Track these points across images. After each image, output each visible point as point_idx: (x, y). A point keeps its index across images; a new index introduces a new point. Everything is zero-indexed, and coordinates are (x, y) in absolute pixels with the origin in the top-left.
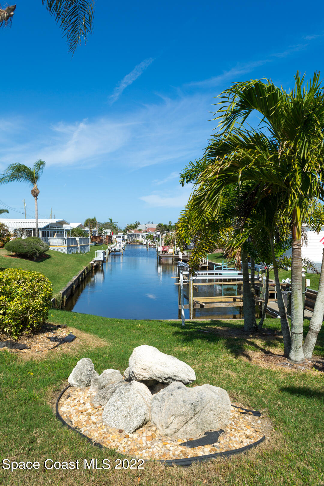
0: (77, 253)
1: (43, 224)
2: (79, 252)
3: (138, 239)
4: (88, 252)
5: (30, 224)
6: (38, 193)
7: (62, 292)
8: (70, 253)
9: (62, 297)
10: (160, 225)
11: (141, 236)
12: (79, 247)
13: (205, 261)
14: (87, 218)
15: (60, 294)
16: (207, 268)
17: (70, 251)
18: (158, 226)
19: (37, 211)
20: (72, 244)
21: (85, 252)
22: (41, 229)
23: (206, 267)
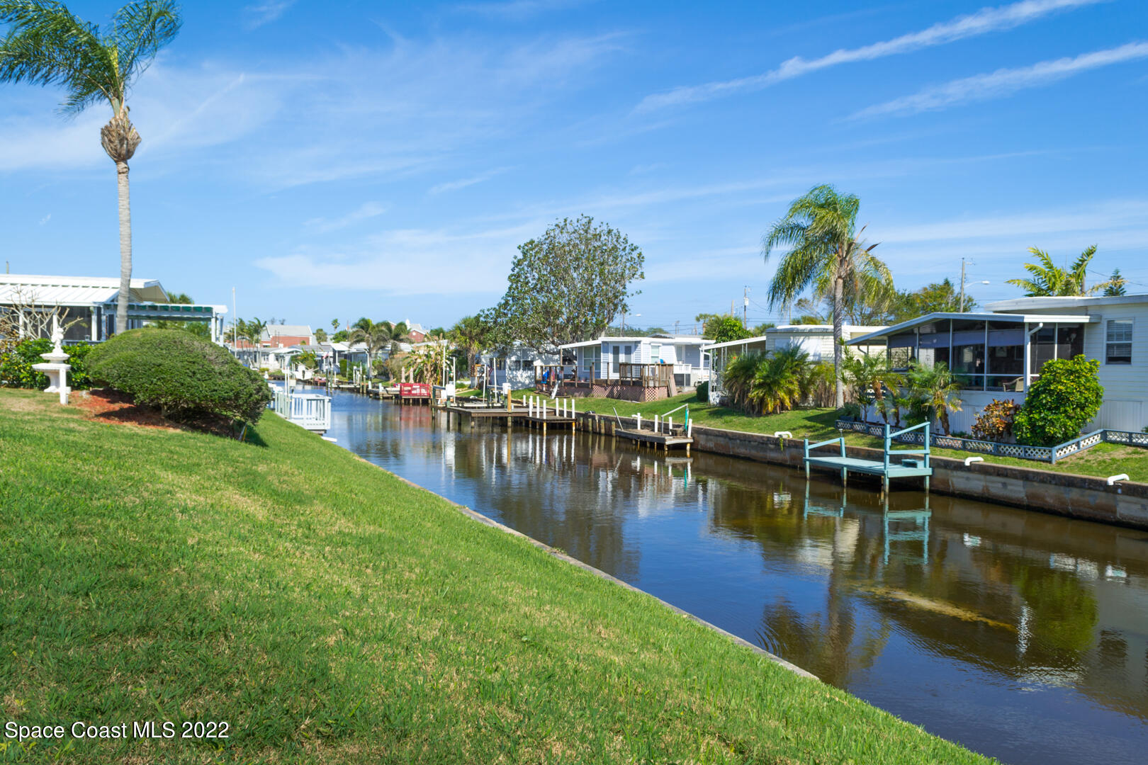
10: (364, 325)
11: (272, 357)
16: (688, 447)
23: (685, 445)
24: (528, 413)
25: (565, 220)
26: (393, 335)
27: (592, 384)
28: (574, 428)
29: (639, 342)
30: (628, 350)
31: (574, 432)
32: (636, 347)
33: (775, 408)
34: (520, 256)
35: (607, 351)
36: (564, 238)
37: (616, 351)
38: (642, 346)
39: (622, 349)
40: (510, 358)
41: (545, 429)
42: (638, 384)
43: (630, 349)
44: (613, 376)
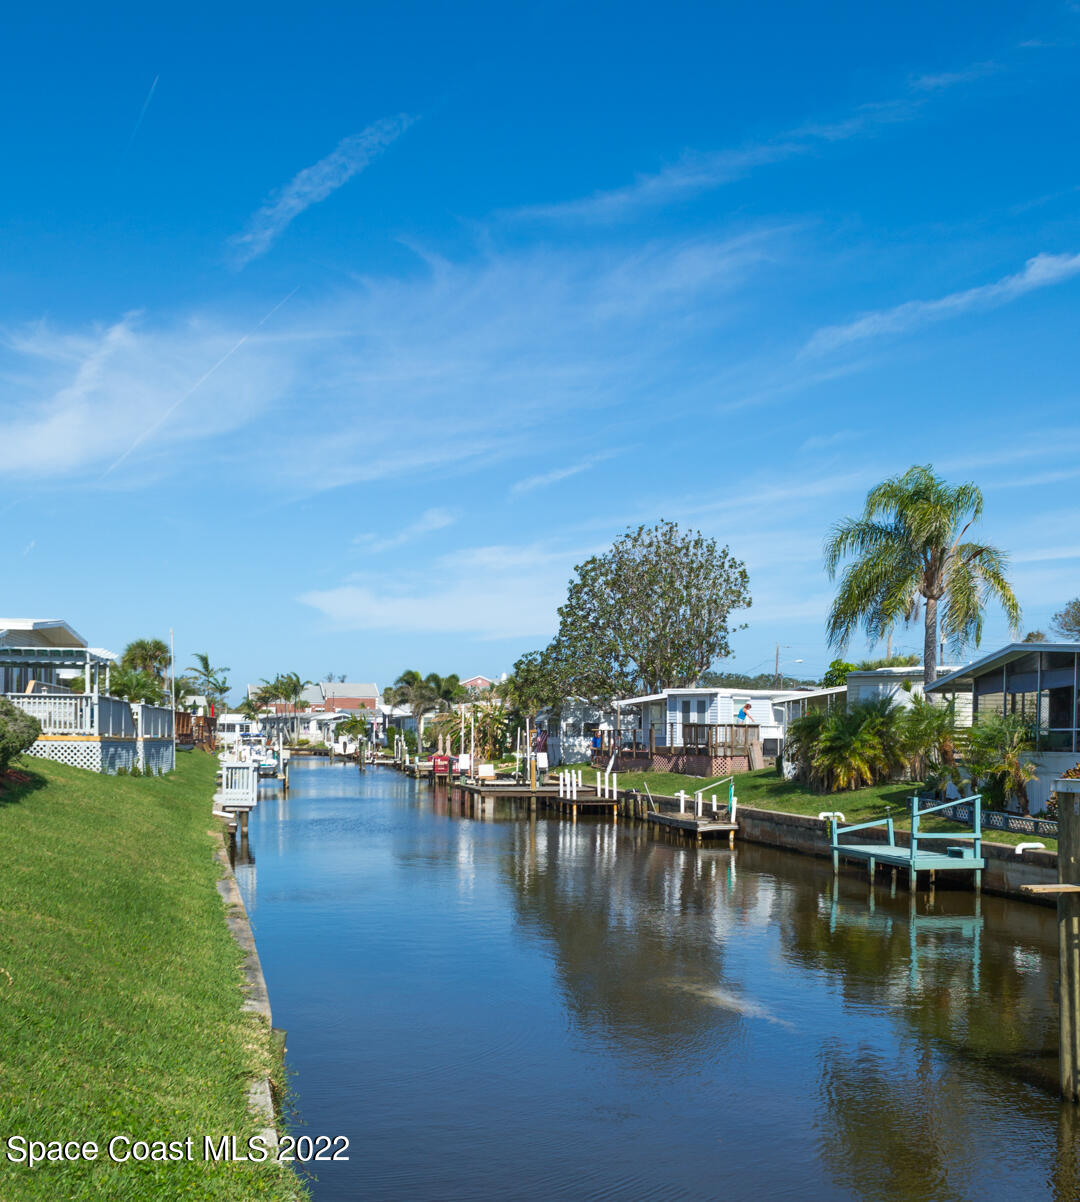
0: (135, 773)
2: (140, 766)
4: (171, 772)
8: (112, 772)
10: (410, 679)
11: (313, 725)
12: (140, 746)
16: (732, 835)
17: (112, 765)
18: (401, 680)
20: (118, 729)
21: (160, 772)
23: (727, 832)
24: (558, 792)
25: (641, 529)
26: (441, 691)
27: (652, 754)
28: (615, 813)
29: (716, 695)
30: (702, 708)
31: (615, 818)
32: (712, 701)
33: (849, 783)
34: (578, 580)
35: (673, 709)
36: (638, 554)
37: (686, 710)
38: (718, 699)
39: (694, 704)
40: (566, 720)
41: (575, 813)
42: (704, 753)
43: (703, 704)
44: (679, 742)
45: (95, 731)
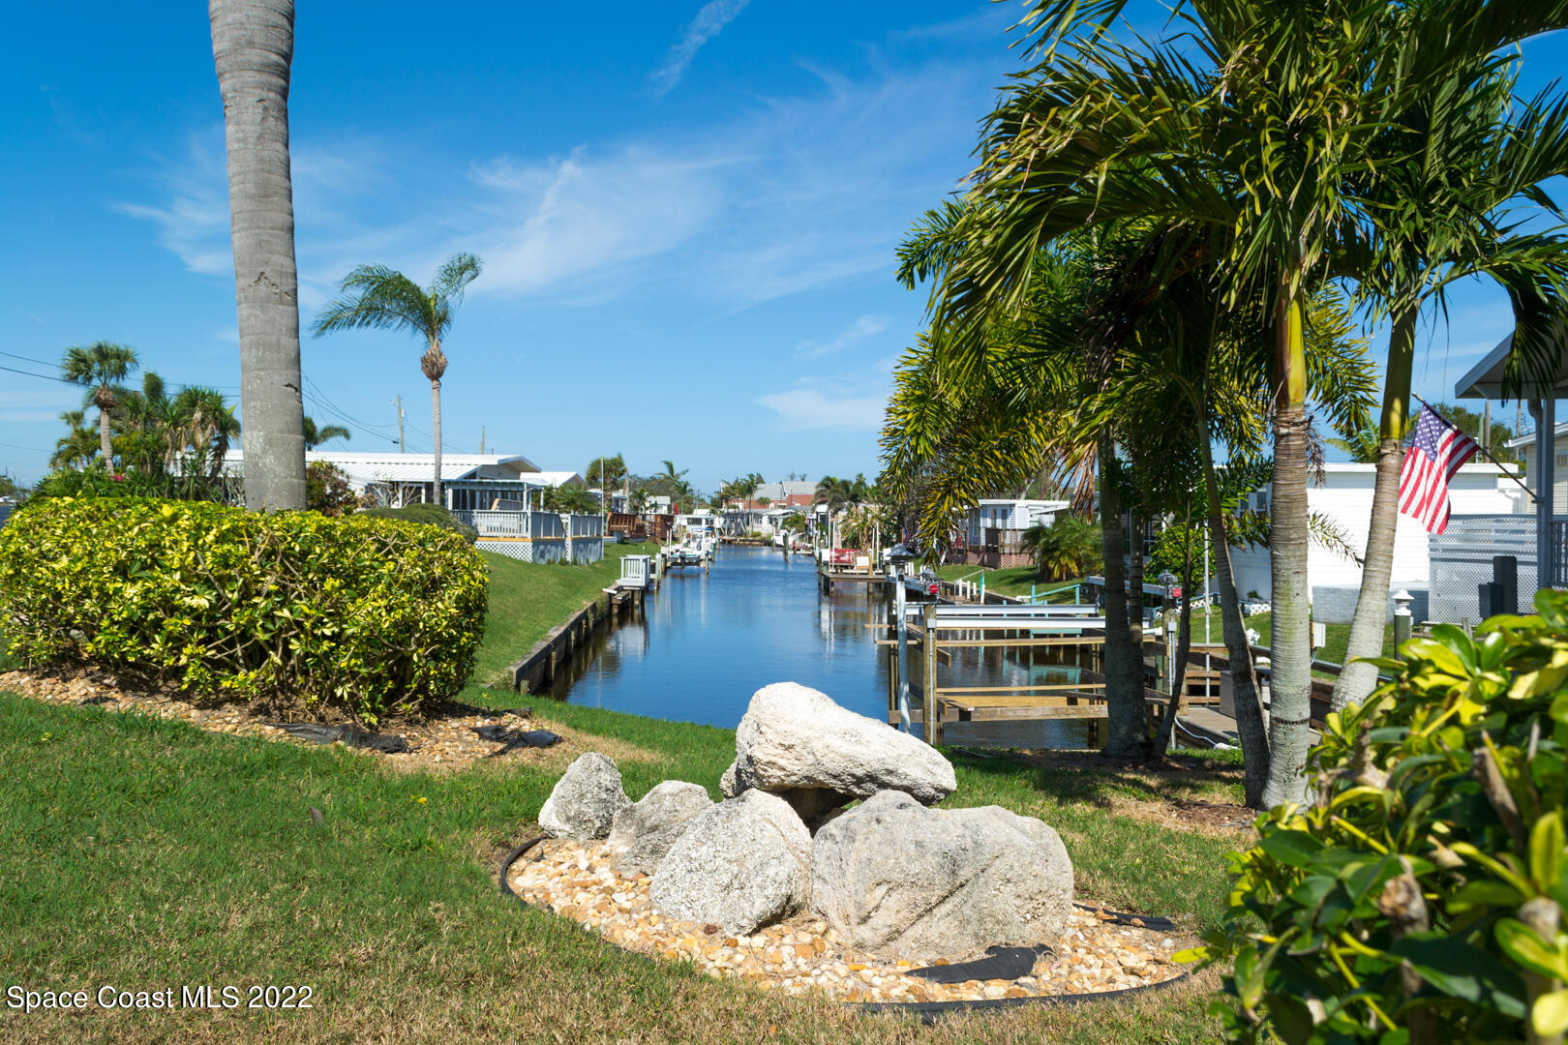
0: (564, 563)
1: (456, 467)
2: (569, 558)
3: (756, 530)
4: (598, 561)
5: (417, 468)
6: (444, 367)
7: (514, 670)
8: (543, 562)
9: (514, 683)
10: (828, 483)
11: (765, 519)
12: (569, 542)
13: (975, 593)
14: (594, 458)
15: (511, 673)
17: (542, 555)
18: (822, 484)
19: (440, 423)
20: (548, 532)
21: (587, 561)
22: (449, 483)
29: (1014, 505)
30: (1004, 517)
32: (1013, 510)
33: (1061, 575)
35: (986, 516)
38: (1016, 509)
39: (1000, 513)
42: (995, 550)
43: (1005, 512)
44: (983, 542)
45: (529, 535)
